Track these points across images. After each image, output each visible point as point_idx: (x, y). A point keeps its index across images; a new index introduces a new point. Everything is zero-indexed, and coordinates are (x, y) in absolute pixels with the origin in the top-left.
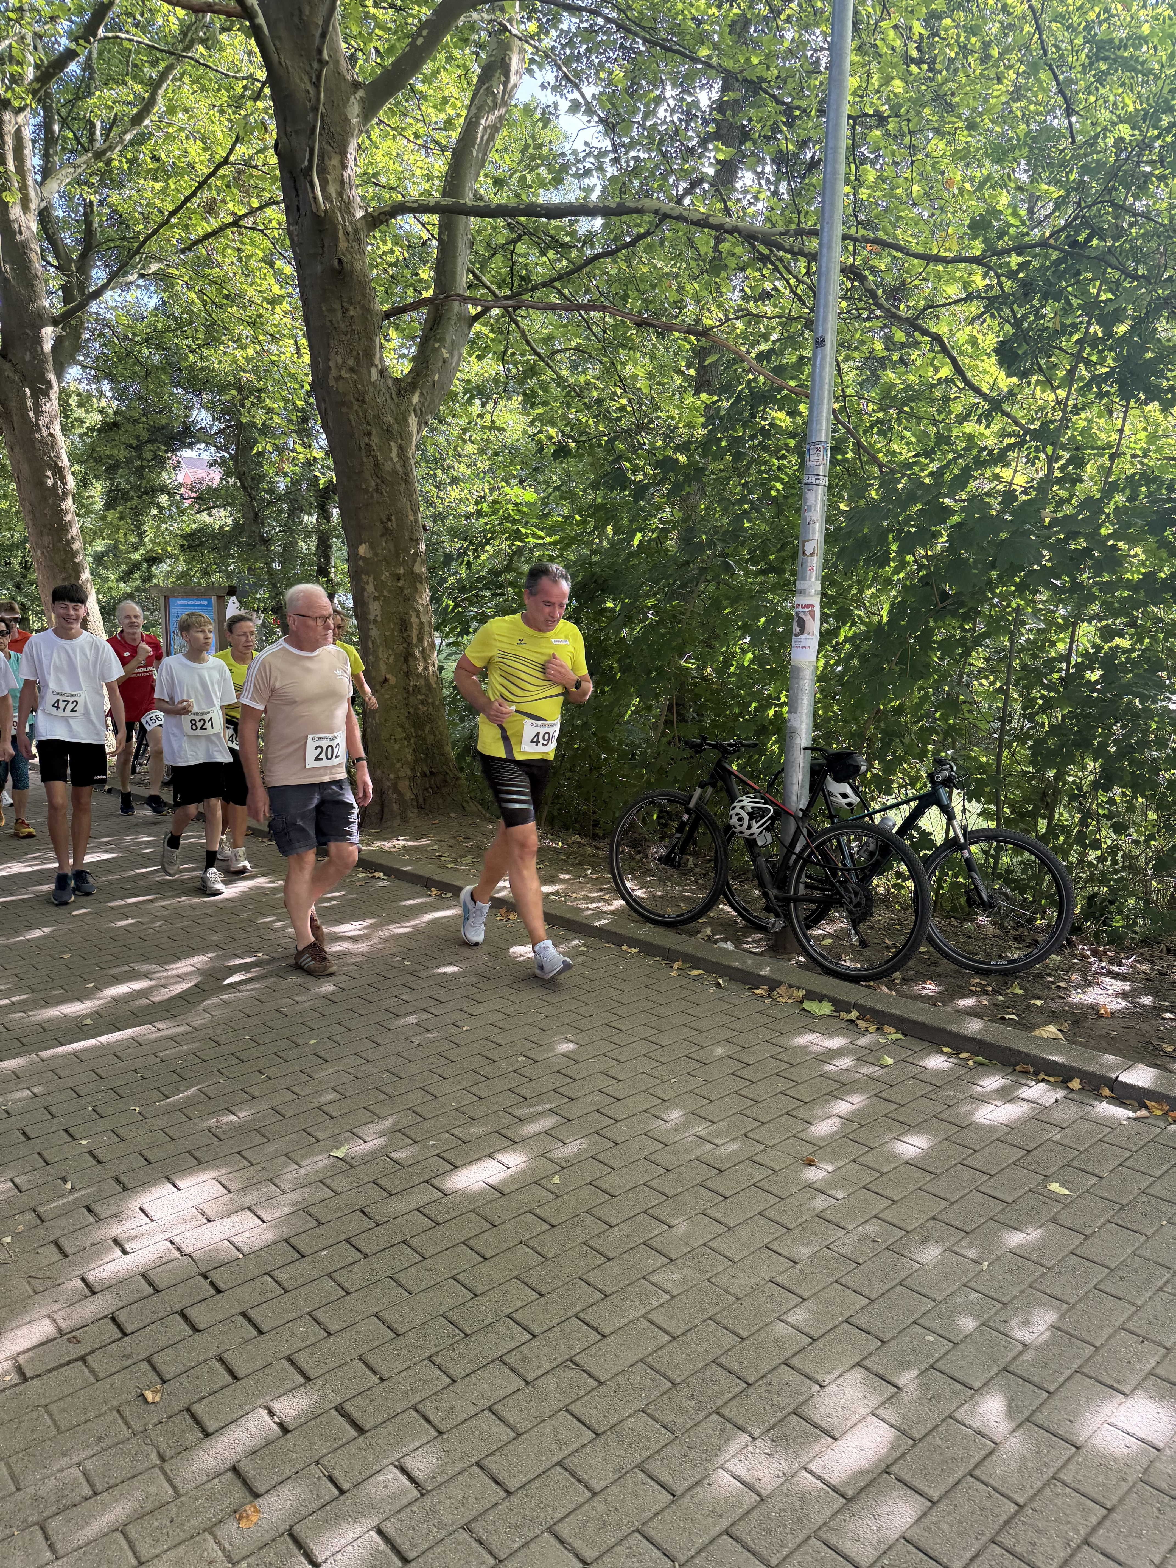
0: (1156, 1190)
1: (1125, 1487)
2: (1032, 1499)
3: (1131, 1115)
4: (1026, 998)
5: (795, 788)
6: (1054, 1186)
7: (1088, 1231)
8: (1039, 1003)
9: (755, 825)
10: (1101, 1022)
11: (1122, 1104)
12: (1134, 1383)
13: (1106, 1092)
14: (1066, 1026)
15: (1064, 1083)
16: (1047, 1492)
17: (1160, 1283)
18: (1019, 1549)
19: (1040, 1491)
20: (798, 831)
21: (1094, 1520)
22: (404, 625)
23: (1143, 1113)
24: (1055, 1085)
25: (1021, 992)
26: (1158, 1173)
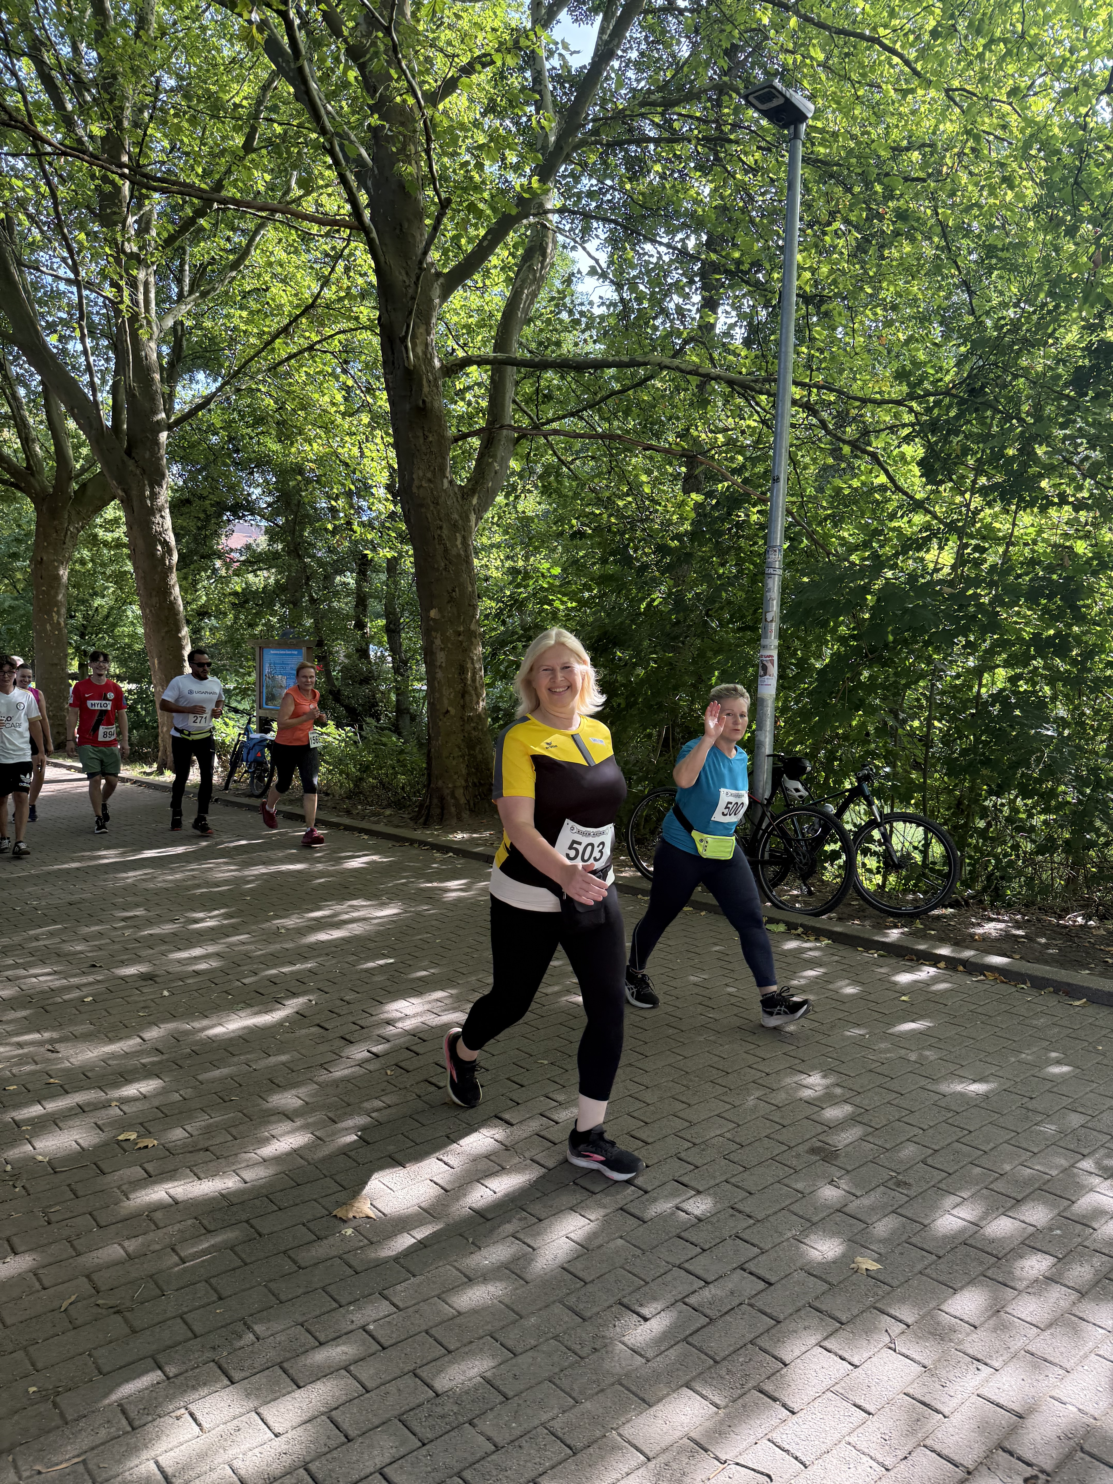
1: (923, 1105)
3: (974, 979)
4: (924, 930)
5: (761, 784)
8: (933, 932)
11: (969, 975)
13: (961, 968)
15: (934, 965)
17: (966, 1044)
20: (764, 815)
21: (903, 1114)
22: (462, 670)
24: (929, 966)
25: (921, 926)
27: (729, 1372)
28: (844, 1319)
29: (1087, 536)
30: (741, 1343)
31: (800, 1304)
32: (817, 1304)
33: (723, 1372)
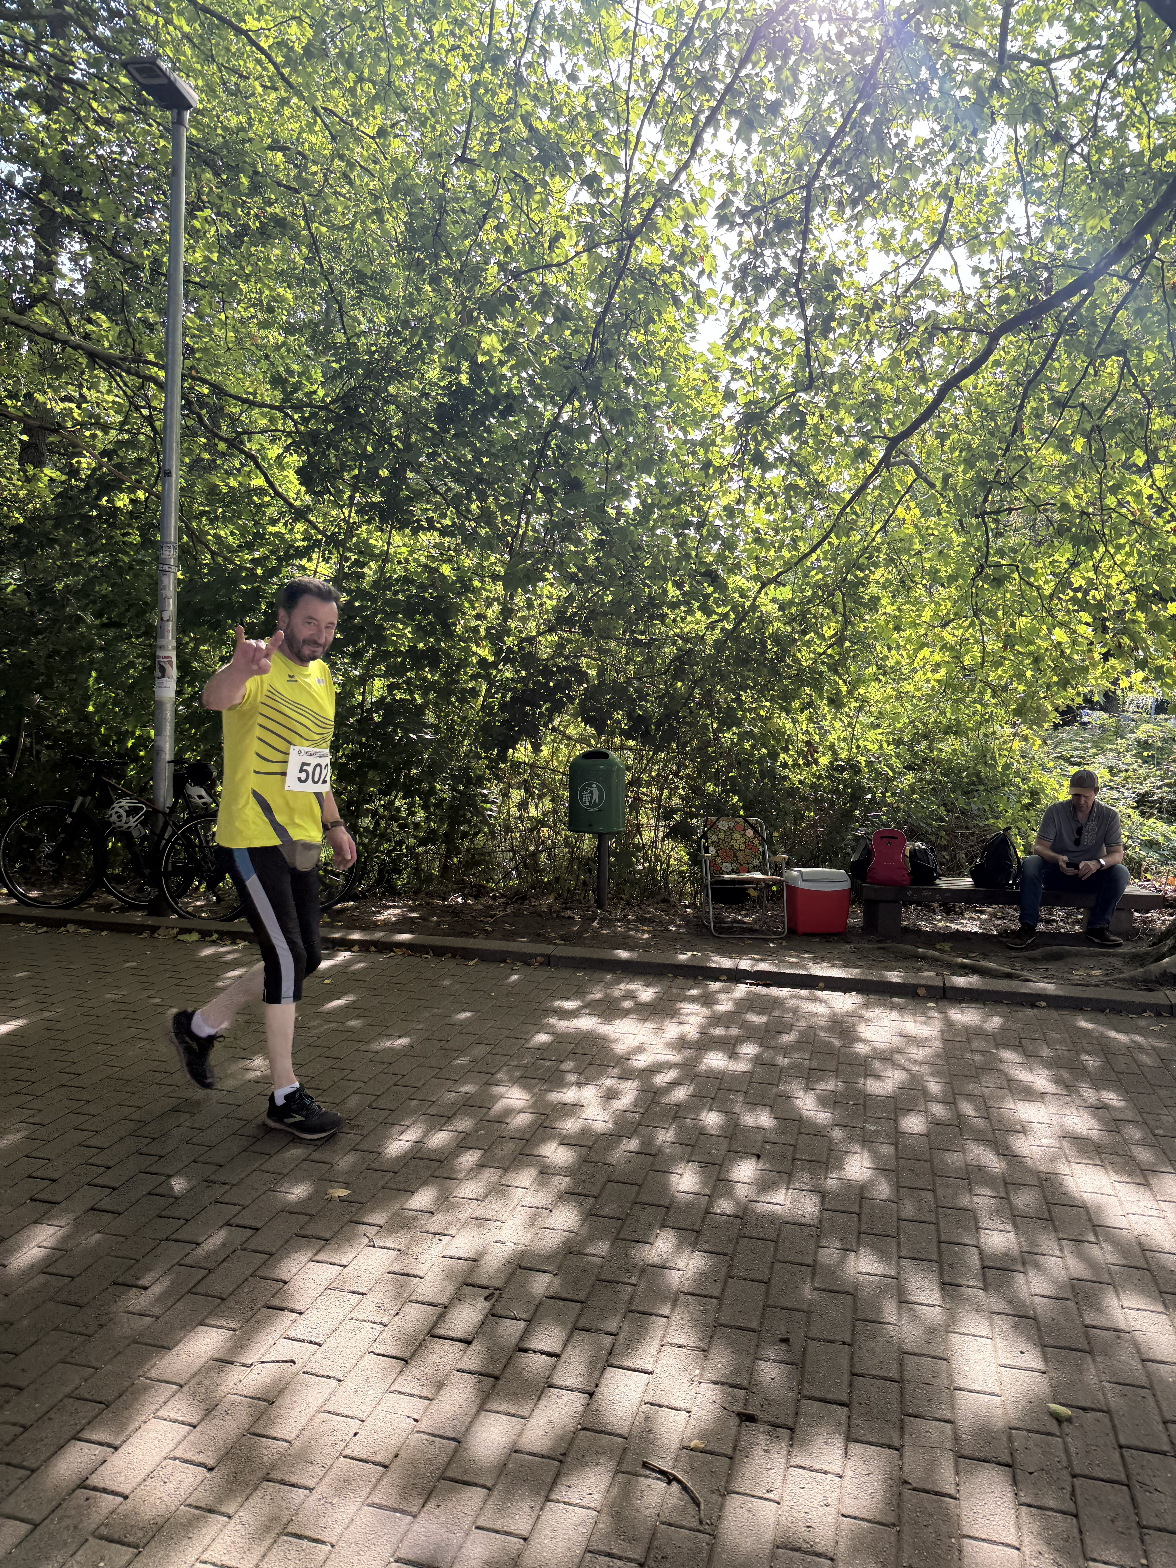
3: (385, 956)
5: (162, 792)
8: (339, 924)
9: (132, 820)
11: (381, 953)
13: (373, 949)
20: (166, 824)
25: (328, 919)
27: (236, 1302)
28: (328, 1236)
30: (243, 1279)
31: (287, 1237)
32: (303, 1232)
33: (232, 1304)
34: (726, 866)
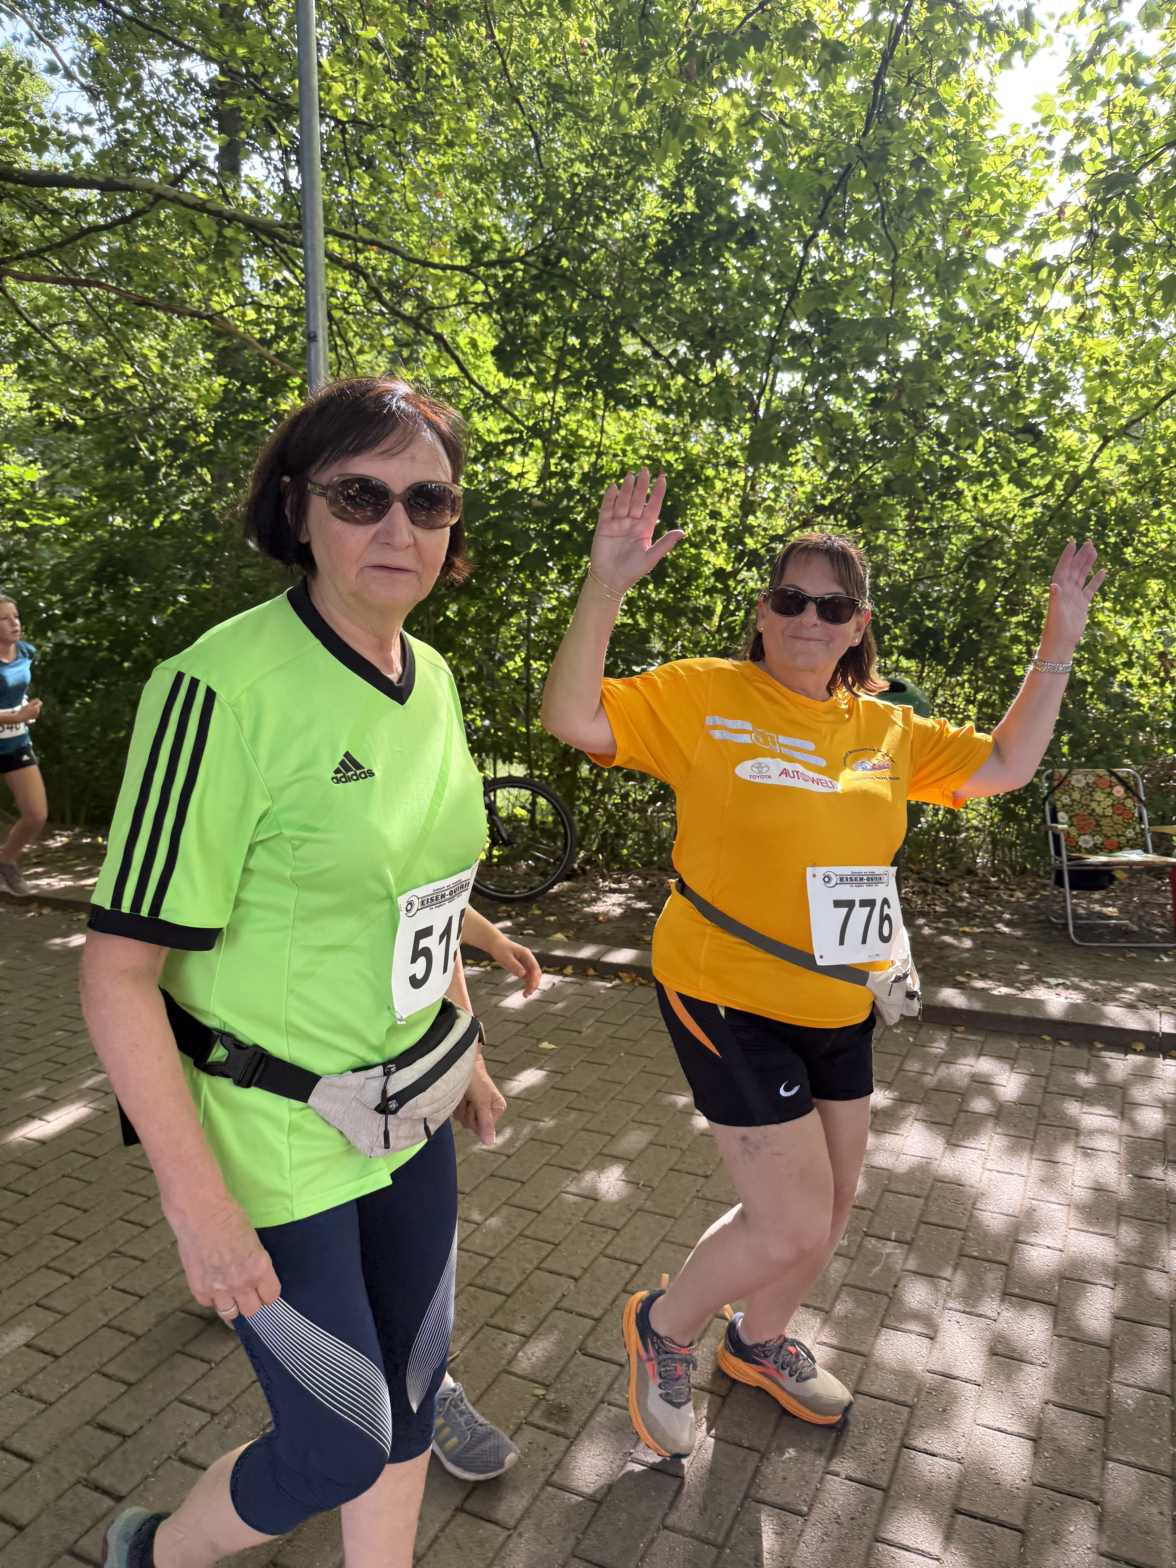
0: (622, 1034)
1: (569, 1228)
2: (502, 1251)
3: (609, 985)
4: (542, 917)
6: (545, 1045)
7: (566, 1070)
8: (552, 918)
10: (600, 927)
11: (603, 979)
12: (585, 1162)
13: (591, 972)
14: (571, 933)
15: (560, 972)
16: (514, 1245)
17: (612, 1095)
18: (488, 1284)
19: (508, 1245)
21: (544, 1253)
23: (617, 982)
24: (555, 973)
25: (538, 912)
26: (622, 1022)
29: (676, 448)
34: (1086, 841)
